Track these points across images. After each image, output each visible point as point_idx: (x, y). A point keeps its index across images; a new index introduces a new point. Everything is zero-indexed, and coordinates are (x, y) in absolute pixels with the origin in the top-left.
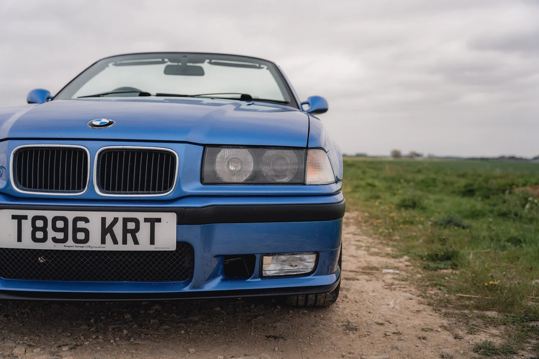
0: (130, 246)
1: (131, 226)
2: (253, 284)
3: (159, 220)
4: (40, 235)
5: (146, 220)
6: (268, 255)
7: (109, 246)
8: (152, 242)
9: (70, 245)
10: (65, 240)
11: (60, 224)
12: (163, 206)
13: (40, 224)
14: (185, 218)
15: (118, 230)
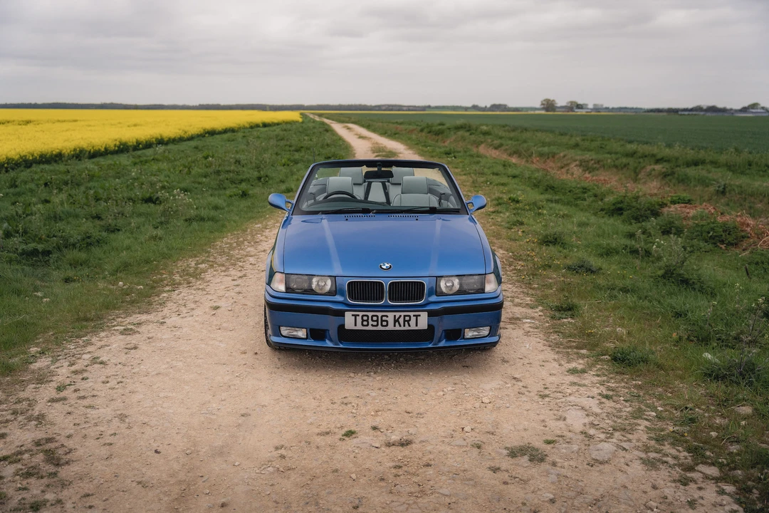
0: (407, 328)
1: (407, 318)
2: (460, 342)
3: (420, 316)
4: (365, 323)
5: (414, 316)
7: (397, 328)
8: (417, 326)
9: (380, 328)
10: (377, 325)
11: (375, 318)
15: (401, 320)
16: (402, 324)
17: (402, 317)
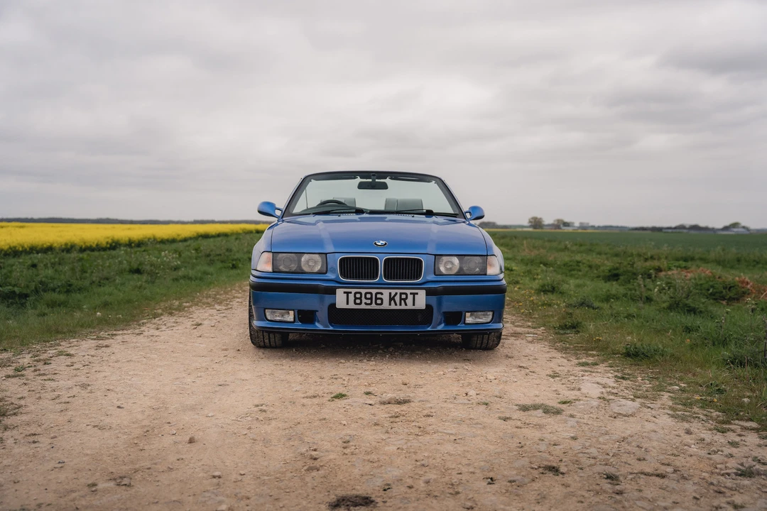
0: (403, 307)
1: (404, 296)
3: (417, 294)
5: (411, 294)
6: (468, 312)
7: (393, 307)
9: (374, 306)
10: (371, 304)
12: (418, 286)
13: (358, 296)
14: (430, 293)
16: (398, 303)
17: (398, 295)
